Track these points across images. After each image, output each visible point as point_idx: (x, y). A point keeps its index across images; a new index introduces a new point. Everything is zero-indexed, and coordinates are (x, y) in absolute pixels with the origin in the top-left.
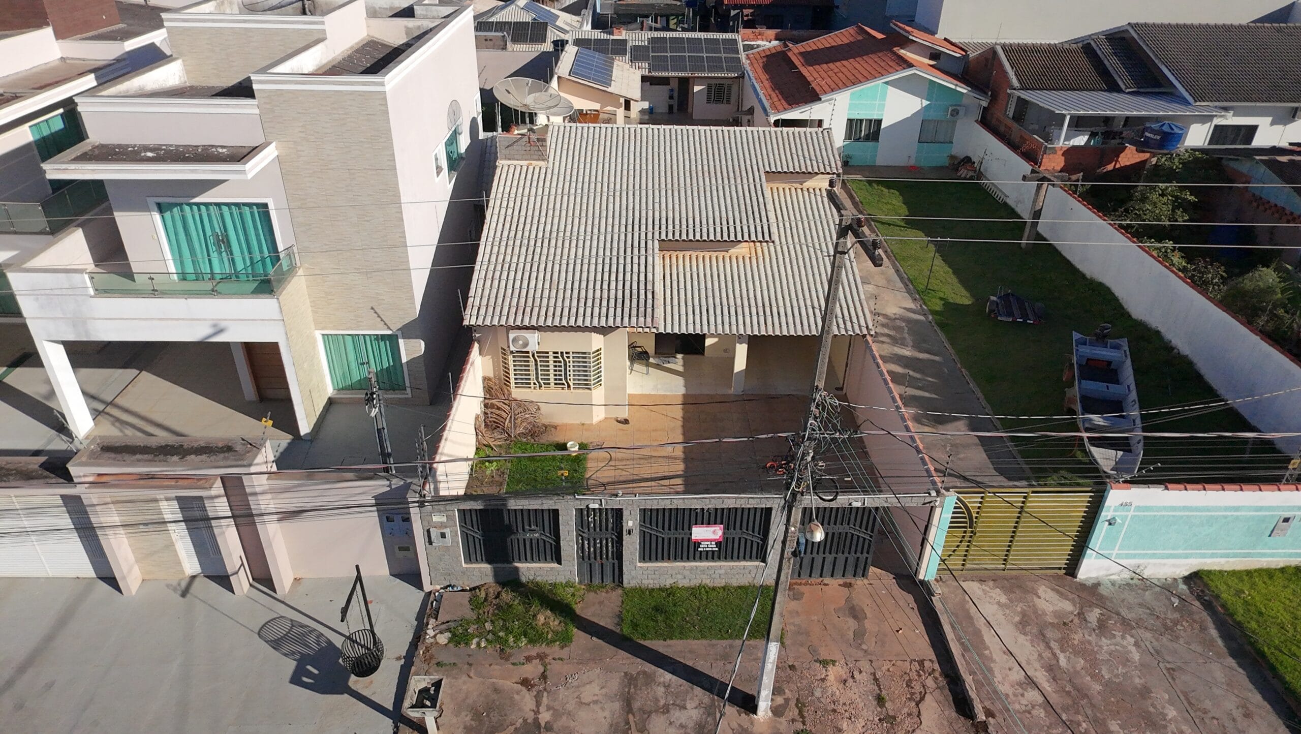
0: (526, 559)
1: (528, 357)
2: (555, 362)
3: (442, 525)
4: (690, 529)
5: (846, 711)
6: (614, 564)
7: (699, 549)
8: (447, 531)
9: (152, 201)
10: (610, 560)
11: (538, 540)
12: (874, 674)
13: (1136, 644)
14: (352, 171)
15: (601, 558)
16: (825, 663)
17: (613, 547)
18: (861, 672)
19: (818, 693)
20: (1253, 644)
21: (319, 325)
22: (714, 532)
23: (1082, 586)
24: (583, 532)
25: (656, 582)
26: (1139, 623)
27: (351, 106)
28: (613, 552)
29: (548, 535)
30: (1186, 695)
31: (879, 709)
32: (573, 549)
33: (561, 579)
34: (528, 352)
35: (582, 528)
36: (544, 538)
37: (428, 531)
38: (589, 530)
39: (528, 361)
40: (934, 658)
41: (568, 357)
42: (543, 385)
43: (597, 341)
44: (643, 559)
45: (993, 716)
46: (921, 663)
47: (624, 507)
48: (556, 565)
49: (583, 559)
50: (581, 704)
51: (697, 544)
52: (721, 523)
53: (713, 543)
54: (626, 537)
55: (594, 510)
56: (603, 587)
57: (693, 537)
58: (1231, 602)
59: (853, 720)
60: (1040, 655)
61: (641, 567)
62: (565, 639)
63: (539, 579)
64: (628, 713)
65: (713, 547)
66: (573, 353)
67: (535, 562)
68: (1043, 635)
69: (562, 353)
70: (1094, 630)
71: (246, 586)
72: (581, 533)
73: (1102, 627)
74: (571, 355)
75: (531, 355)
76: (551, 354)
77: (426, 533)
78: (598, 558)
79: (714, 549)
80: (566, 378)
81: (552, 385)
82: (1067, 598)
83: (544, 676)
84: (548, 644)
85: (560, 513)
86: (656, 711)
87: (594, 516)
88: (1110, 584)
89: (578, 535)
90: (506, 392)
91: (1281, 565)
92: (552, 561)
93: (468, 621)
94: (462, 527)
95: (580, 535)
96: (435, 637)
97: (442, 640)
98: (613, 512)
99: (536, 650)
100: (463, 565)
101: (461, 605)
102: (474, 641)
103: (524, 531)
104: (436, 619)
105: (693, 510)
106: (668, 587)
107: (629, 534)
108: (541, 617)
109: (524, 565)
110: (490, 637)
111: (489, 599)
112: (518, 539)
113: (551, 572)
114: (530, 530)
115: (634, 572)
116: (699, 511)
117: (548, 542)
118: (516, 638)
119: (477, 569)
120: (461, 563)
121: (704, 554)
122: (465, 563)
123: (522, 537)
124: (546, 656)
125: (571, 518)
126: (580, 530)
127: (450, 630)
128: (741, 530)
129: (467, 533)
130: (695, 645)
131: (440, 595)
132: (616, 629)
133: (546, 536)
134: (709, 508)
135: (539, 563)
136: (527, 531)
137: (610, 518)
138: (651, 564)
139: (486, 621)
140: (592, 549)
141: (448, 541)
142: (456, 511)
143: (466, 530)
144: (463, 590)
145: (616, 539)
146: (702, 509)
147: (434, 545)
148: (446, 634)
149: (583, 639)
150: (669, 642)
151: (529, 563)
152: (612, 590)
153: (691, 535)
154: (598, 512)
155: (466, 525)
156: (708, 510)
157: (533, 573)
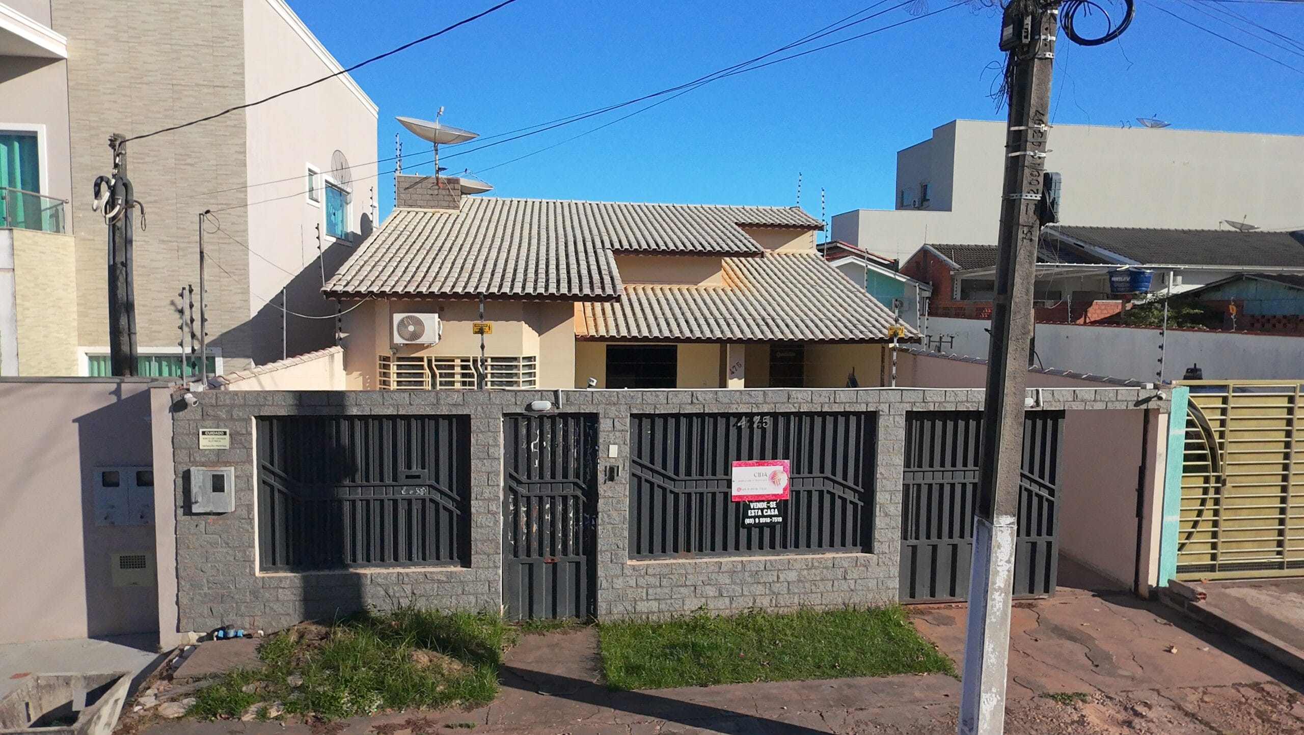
0: (396, 559)
2: (464, 375)
3: (219, 457)
4: (727, 471)
6: (578, 564)
7: (747, 521)
8: (230, 474)
10: (571, 556)
11: (424, 500)
15: (553, 553)
16: (1065, 699)
17: (577, 520)
18: (1147, 706)
21: (84, 337)
22: (773, 477)
24: (519, 482)
25: (663, 606)
28: (576, 533)
29: (447, 490)
32: (496, 522)
33: (469, 604)
34: (421, 359)
35: (516, 471)
36: (437, 497)
37: (186, 476)
38: (529, 477)
41: (485, 367)
44: (637, 551)
46: (1259, 688)
47: (601, 412)
48: (460, 568)
49: (516, 555)
51: (743, 506)
52: (786, 457)
53: (773, 504)
54: (603, 488)
55: (542, 416)
56: (555, 627)
57: (735, 492)
61: (634, 568)
62: (475, 696)
63: (421, 605)
65: (772, 514)
66: (493, 359)
67: (415, 565)
69: (475, 361)
72: (514, 485)
76: (458, 362)
78: (547, 550)
79: (775, 519)
84: (435, 704)
85: (473, 427)
87: (541, 441)
89: (509, 489)
92: (451, 558)
93: (246, 677)
94: (262, 468)
95: (511, 489)
96: (156, 707)
97: (172, 710)
98: (577, 424)
99: (404, 715)
100: (257, 573)
101: (237, 654)
102: (253, 708)
103: (395, 479)
104: (170, 678)
105: (733, 421)
106: (687, 619)
107: (611, 479)
108: (422, 658)
109: (391, 570)
110: (293, 697)
111: (305, 641)
112: (382, 501)
113: (447, 586)
114: (407, 477)
115: (619, 583)
116: (743, 423)
117: (445, 508)
118: (358, 695)
119: (286, 584)
120: (252, 569)
121: (755, 532)
122: (262, 569)
123: (391, 496)
124: (429, 723)
125: (496, 440)
126: (511, 476)
127: (197, 693)
128: (822, 471)
129: (272, 488)
130: (774, 687)
131: (194, 647)
132: (593, 677)
133: (442, 493)
134: (762, 415)
135: (424, 566)
136: (402, 479)
137: (572, 439)
138: (653, 562)
139: (290, 673)
140: (535, 528)
141: (229, 501)
142: (254, 421)
143: (271, 480)
144: (249, 636)
145: (582, 497)
146: (750, 416)
147: (195, 509)
148: (185, 701)
149: (517, 695)
150: (712, 687)
151: (403, 566)
152: (573, 628)
153: (729, 486)
154: (547, 426)
155: (272, 464)
156: (761, 422)
157: (408, 589)
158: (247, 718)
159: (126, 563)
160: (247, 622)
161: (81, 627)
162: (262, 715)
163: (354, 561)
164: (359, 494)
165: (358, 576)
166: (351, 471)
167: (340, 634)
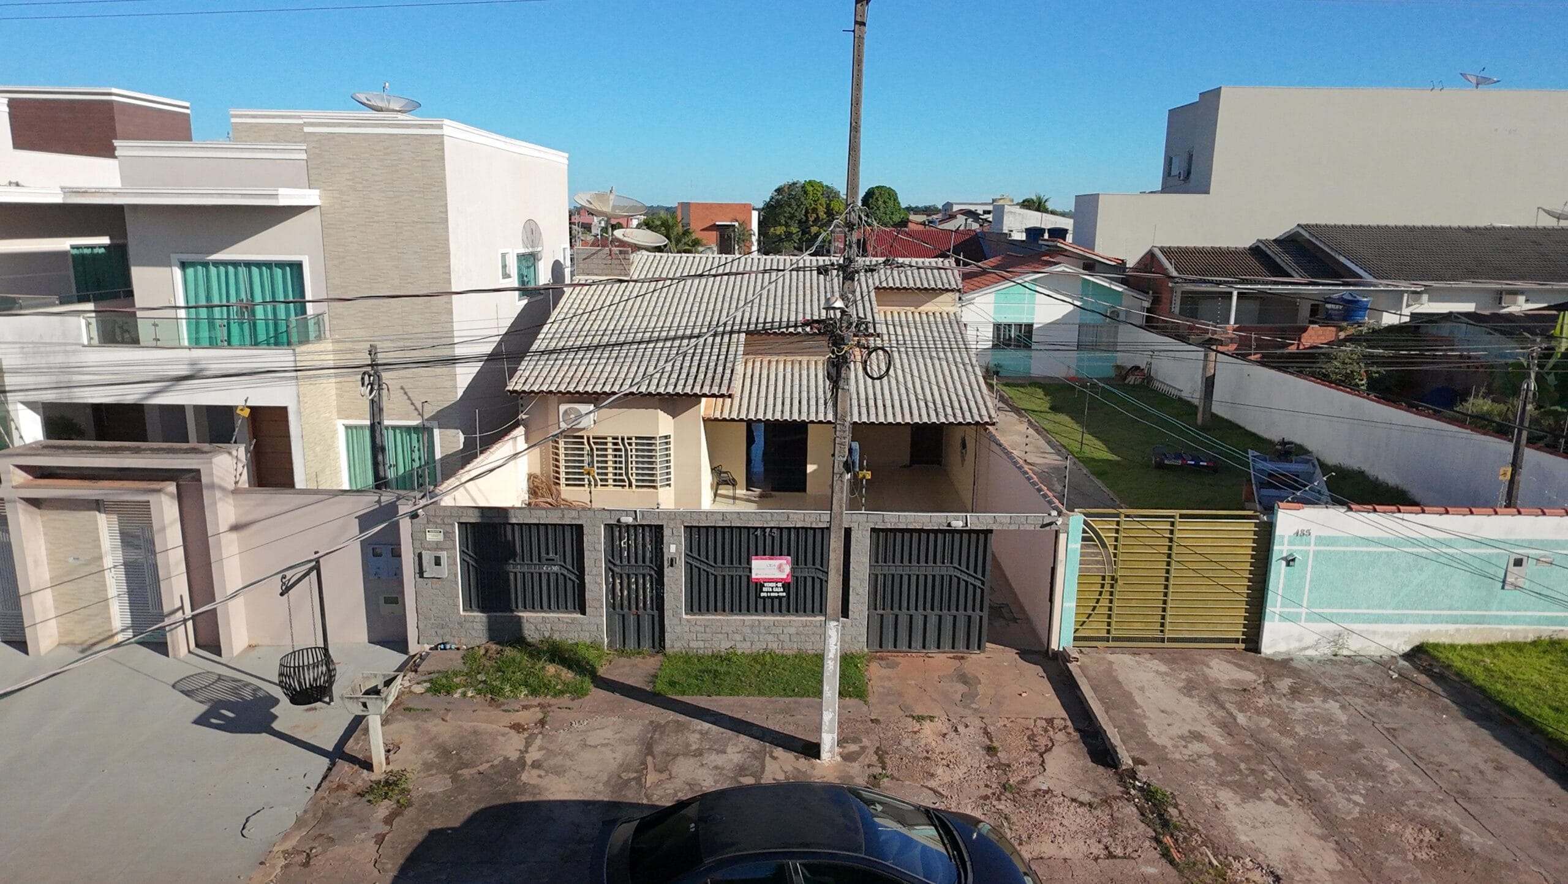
0: (542, 608)
1: (582, 443)
2: (615, 450)
3: (438, 546)
4: (749, 562)
5: (942, 759)
6: (653, 616)
7: (762, 594)
8: (444, 555)
9: (175, 257)
10: (649, 611)
11: (557, 574)
12: (985, 729)
13: (1342, 707)
14: (400, 224)
15: (637, 608)
16: (920, 719)
17: (652, 589)
18: (967, 726)
19: (907, 743)
20: (1500, 704)
21: (342, 413)
22: (780, 567)
23: (1270, 661)
24: (615, 565)
25: (707, 645)
26: (1346, 690)
27: (405, 151)
28: (652, 598)
29: (571, 568)
30: (1410, 750)
31: (988, 758)
32: (601, 589)
33: (586, 638)
34: (582, 437)
35: (613, 558)
36: (565, 572)
37: (420, 556)
38: (621, 562)
39: (582, 449)
40: (1066, 716)
41: (630, 444)
42: (599, 483)
43: (663, 424)
44: (690, 610)
45: (1144, 763)
46: (1050, 721)
47: (664, 523)
48: (579, 615)
49: (614, 608)
50: (585, 745)
51: (759, 585)
52: (789, 555)
53: (780, 585)
54: (667, 571)
55: (628, 526)
56: (639, 653)
57: (754, 576)
58: (1466, 670)
59: (951, 766)
60: (1211, 715)
61: (688, 621)
62: (578, 693)
63: (556, 637)
64: (647, 754)
65: (779, 591)
66: (637, 438)
67: (553, 612)
68: (1216, 698)
69: (623, 439)
70: (1284, 695)
71: (183, 651)
72: (612, 567)
73: (1295, 693)
74: (634, 440)
75: (585, 440)
76: (610, 440)
77: (416, 558)
78: (634, 607)
79: (781, 594)
80: (627, 474)
81: (611, 482)
82: (1248, 669)
83: (542, 723)
84: (555, 696)
85: (585, 532)
86: (685, 755)
87: (628, 540)
88: (1306, 661)
89: (608, 569)
90: (555, 491)
91: (1531, 638)
92: (575, 608)
93: (456, 674)
94: (462, 552)
95: (610, 569)
96: (410, 687)
97: (418, 689)
98: (651, 530)
99: (538, 700)
100: (461, 612)
101: (451, 660)
102: (459, 691)
103: (539, 561)
104: (416, 671)
105: (752, 531)
106: (723, 654)
107: (672, 565)
108: (551, 669)
109: (539, 614)
110: (480, 686)
111: (488, 654)
112: (532, 574)
113: (572, 626)
114: (547, 560)
115: (678, 629)
116: (759, 532)
117: (570, 579)
118: (514, 688)
119: (478, 620)
120: (458, 610)
121: (768, 602)
122: (464, 610)
123: (537, 570)
124: (550, 706)
125: (599, 539)
126: (610, 561)
127: (430, 681)
128: (814, 564)
129: (468, 563)
130: (749, 700)
131: (428, 654)
132: (648, 686)
133: (568, 570)
134: (772, 528)
135: (558, 613)
136: (543, 560)
137: (648, 540)
138: (700, 617)
139: (479, 673)
140: (626, 593)
141: (444, 571)
142: (456, 525)
143: (467, 559)
144: (458, 649)
145: (655, 575)
146: (763, 529)
147: (425, 575)
148: (425, 684)
149: (602, 694)
150: (714, 697)
151: (545, 612)
152: (651, 656)
153: (751, 572)
154: (632, 531)
155: (468, 549)
156: (771, 531)
157: (549, 626)
158: (456, 696)
159: (388, 601)
160: (456, 640)
161: (364, 636)
162: (464, 695)
163: (517, 607)
164: (518, 569)
165: (520, 617)
166: (513, 555)
167: (509, 652)
